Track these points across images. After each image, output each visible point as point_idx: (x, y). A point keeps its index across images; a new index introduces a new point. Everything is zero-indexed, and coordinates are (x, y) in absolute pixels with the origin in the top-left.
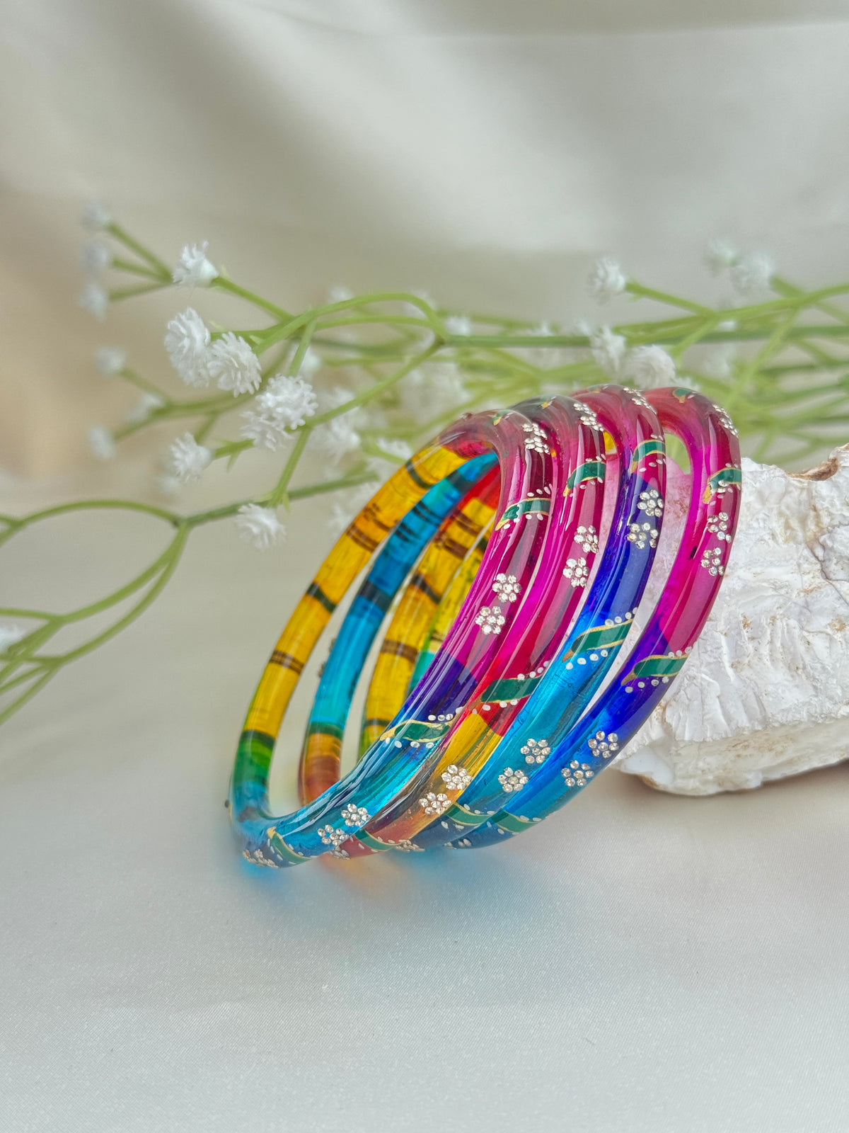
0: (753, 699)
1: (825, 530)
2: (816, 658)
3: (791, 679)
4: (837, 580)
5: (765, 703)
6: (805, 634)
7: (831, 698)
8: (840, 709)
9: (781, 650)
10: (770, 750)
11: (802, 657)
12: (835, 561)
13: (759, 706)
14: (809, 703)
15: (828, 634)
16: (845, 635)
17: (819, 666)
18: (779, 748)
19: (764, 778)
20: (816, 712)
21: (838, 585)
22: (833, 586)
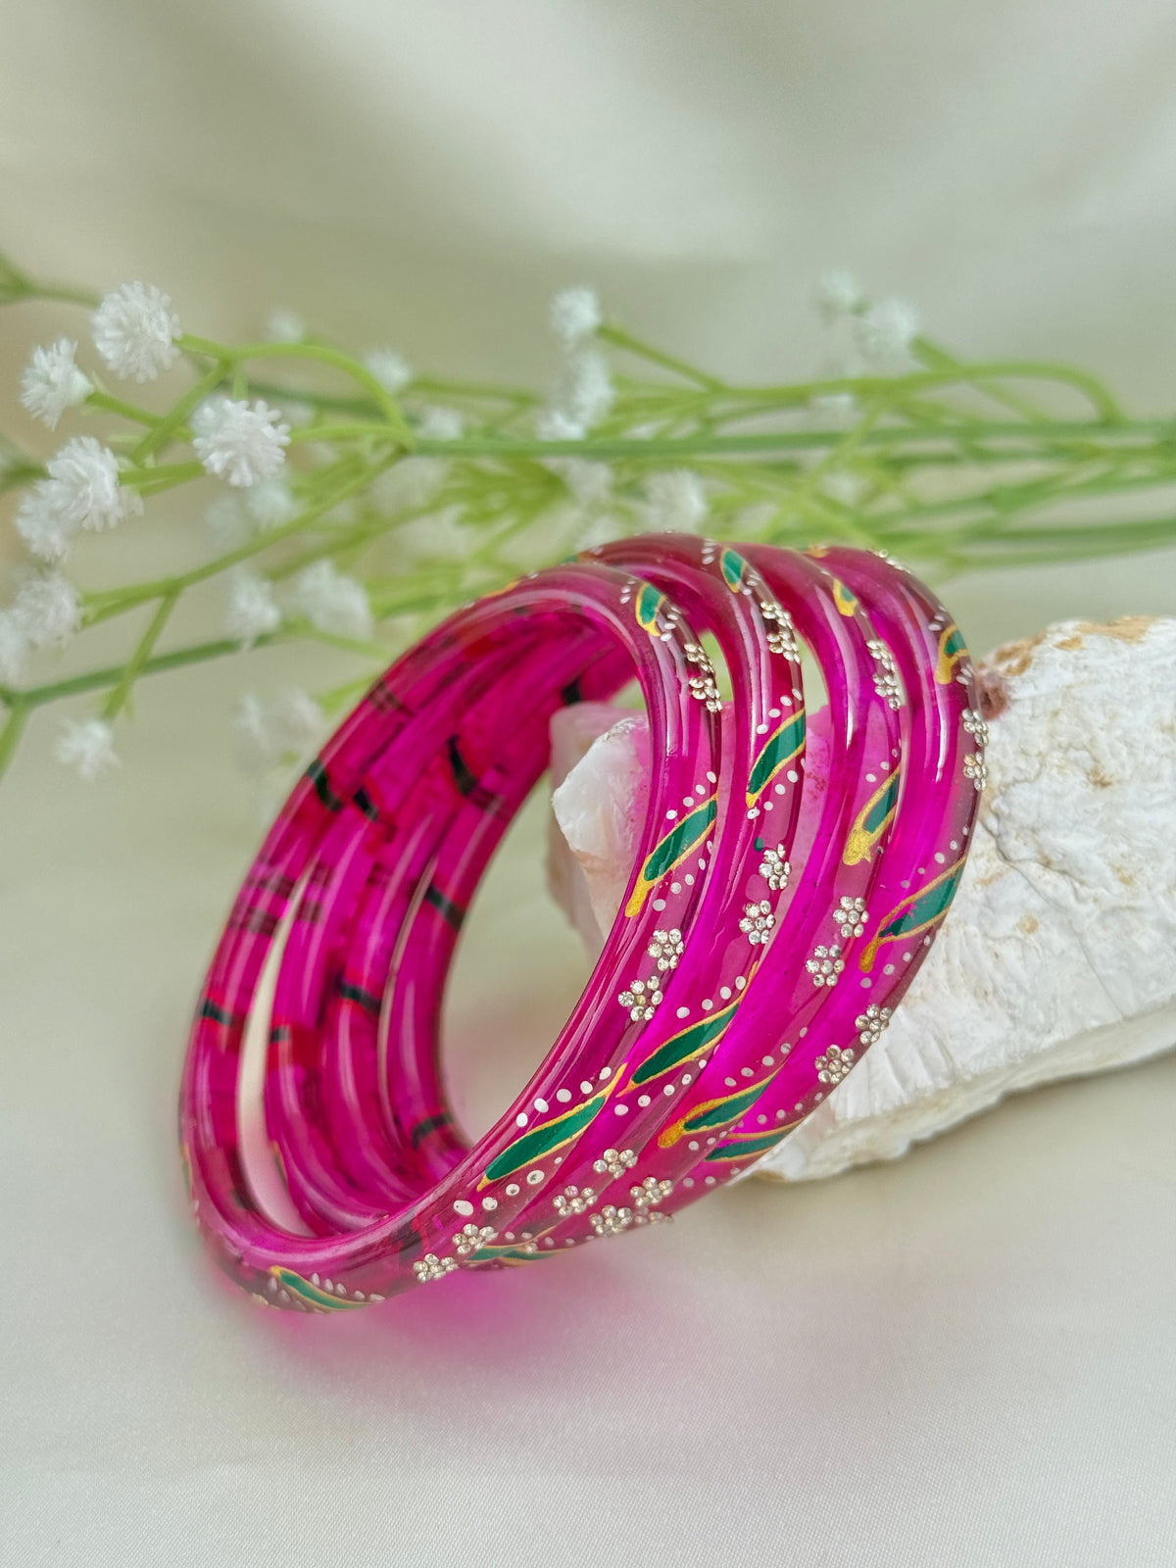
0: (934, 1045)
1: (997, 792)
2: (1008, 975)
3: (977, 1008)
4: (1021, 861)
5: (952, 1051)
6: (990, 943)
8: (1042, 1041)
9: (962, 970)
11: (990, 976)
12: (1014, 833)
13: (943, 1055)
14: (1007, 1040)
15: (1018, 939)
16: (1039, 937)
17: (1014, 986)
20: (1015, 1051)
21: (1022, 868)
22: (1017, 870)
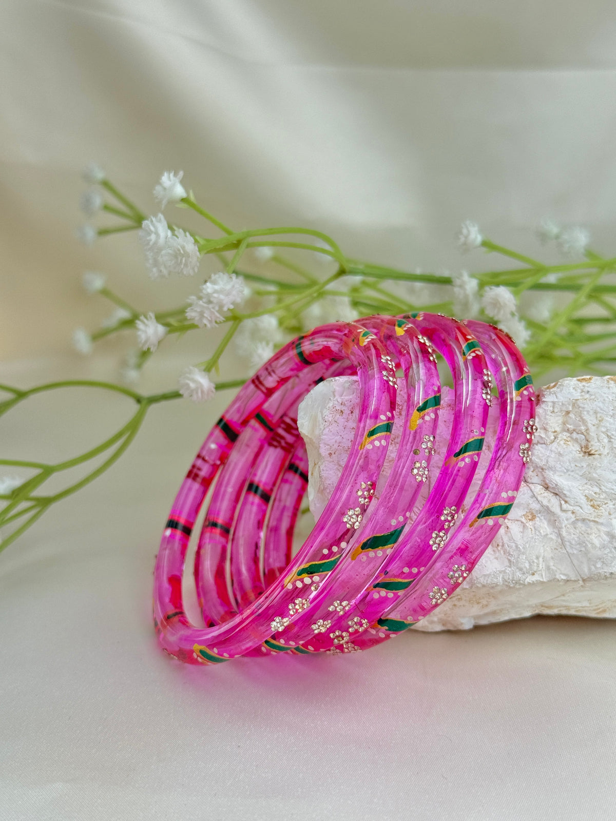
2: (511, 539)
4: (533, 483)
7: (521, 569)
8: (527, 578)
10: (478, 603)
11: (502, 538)
12: (532, 469)
14: (504, 572)
15: (522, 522)
16: (535, 524)
17: (514, 545)
18: (484, 602)
19: (475, 623)
20: (509, 579)
21: (532, 486)
22: (529, 487)
